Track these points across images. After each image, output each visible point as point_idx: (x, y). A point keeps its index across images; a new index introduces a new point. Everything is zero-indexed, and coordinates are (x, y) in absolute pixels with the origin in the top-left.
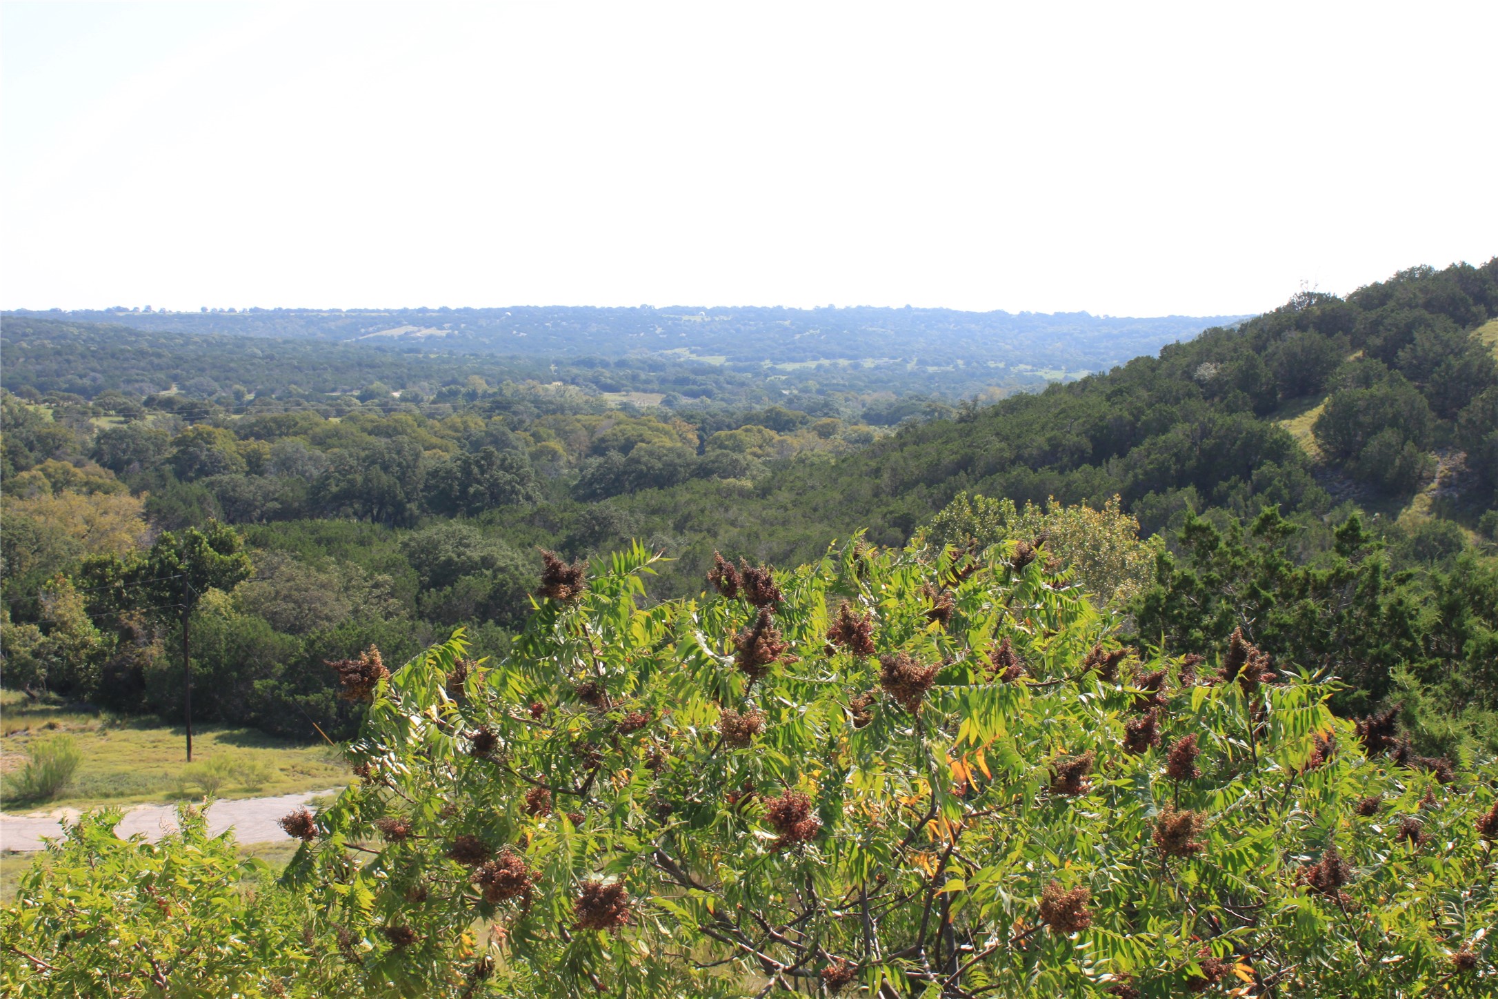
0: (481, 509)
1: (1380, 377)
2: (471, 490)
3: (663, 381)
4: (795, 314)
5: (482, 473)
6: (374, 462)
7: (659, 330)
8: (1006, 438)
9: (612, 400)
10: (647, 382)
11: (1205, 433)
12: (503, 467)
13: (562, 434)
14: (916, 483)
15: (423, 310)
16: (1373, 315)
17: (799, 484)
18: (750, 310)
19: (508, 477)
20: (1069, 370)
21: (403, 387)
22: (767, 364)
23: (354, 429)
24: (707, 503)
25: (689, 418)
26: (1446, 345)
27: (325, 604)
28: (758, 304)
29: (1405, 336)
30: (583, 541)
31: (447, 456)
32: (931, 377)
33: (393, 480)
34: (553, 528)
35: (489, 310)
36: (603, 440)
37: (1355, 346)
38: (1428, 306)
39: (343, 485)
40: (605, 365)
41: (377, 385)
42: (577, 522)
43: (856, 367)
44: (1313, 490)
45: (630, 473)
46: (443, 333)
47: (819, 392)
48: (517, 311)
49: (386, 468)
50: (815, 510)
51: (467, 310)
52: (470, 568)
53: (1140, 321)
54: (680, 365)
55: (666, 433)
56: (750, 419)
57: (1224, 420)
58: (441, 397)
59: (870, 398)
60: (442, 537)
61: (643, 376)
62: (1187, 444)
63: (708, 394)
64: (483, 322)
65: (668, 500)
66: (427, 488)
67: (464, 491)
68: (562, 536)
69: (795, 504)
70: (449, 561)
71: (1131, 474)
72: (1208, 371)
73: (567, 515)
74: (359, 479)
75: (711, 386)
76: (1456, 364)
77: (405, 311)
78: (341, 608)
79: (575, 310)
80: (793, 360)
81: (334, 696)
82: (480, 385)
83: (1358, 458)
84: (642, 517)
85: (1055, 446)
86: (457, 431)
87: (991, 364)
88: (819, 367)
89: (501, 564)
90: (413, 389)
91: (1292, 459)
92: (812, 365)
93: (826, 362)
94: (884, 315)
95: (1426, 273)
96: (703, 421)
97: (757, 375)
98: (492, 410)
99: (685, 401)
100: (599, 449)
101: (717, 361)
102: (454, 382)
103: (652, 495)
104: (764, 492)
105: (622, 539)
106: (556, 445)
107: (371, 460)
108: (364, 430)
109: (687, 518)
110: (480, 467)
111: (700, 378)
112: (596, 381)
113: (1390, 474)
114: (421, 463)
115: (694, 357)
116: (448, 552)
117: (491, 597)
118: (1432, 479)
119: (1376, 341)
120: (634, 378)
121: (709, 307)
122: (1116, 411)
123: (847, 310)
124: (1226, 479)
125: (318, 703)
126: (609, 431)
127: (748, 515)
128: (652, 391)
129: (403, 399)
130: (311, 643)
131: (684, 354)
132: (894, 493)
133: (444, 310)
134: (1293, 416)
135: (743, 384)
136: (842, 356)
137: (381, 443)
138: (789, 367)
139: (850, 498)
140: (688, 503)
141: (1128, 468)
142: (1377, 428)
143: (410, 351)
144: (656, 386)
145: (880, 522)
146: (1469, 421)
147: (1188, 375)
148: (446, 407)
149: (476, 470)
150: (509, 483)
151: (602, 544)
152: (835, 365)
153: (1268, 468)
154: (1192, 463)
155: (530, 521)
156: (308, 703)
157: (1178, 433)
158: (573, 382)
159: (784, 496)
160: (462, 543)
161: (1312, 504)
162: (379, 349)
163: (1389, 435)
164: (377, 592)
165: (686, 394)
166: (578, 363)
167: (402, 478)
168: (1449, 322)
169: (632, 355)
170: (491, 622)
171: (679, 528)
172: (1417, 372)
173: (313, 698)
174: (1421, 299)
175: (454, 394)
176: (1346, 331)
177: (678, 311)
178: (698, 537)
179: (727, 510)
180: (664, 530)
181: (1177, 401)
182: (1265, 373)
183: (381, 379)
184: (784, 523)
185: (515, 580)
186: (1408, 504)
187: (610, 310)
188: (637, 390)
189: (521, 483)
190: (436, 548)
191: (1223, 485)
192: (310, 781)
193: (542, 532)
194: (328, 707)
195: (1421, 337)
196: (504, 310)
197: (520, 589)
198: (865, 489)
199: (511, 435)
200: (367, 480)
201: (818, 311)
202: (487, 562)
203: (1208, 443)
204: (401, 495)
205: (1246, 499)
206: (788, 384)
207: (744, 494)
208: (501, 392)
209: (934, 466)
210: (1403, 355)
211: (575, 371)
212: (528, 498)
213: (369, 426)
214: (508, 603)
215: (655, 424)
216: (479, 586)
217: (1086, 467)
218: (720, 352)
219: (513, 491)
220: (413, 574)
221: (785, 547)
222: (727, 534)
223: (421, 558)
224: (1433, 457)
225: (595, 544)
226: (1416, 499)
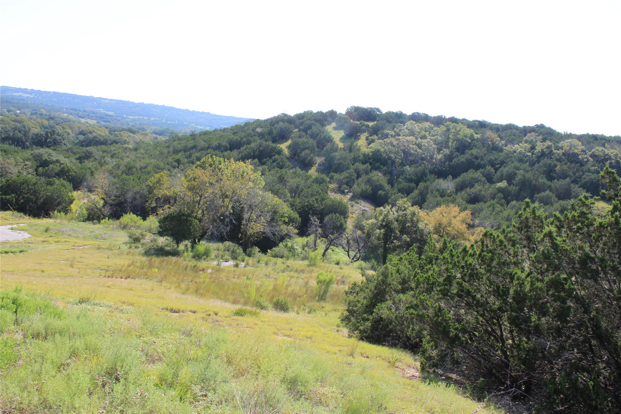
0: (51, 146)
1: (303, 136)
2: (48, 140)
3: (96, 117)
4: (133, 103)
5: (51, 136)
6: (16, 130)
7: (95, 103)
8: (205, 141)
9: (83, 120)
10: (92, 117)
11: (260, 146)
12: (58, 135)
13: (71, 128)
14: (180, 151)
15: (26, 89)
16: (301, 121)
17: (146, 148)
18: (121, 101)
19: (59, 138)
20: (205, 127)
21: (20, 110)
22: (125, 116)
23: (9, 120)
24: (120, 150)
25: (107, 128)
26: (320, 130)
27: (10, 169)
28: (123, 100)
29: (310, 127)
30: (84, 158)
31: (37, 130)
32: (169, 124)
33: (22, 135)
34: (75, 153)
35: (46, 92)
36: (83, 131)
37: (296, 128)
38: (314, 120)
39: (6, 135)
40: (80, 111)
41: (12, 108)
42: (82, 152)
43: (149, 119)
44: (288, 163)
45: (93, 140)
46: (32, 96)
47: (140, 125)
48: (54, 93)
49: (20, 132)
50: (151, 156)
51: (39, 91)
52: (53, 162)
53: (223, 116)
54: (101, 113)
55: (101, 131)
56: (123, 130)
57: (265, 143)
58: (32, 114)
59: (153, 128)
60: (44, 153)
61: (91, 115)
62: (256, 148)
63: (109, 122)
64: (44, 95)
65: (108, 149)
66: (32, 139)
67: (46, 140)
68: (77, 156)
69: (146, 153)
70: (46, 160)
71: (240, 155)
72: (259, 130)
73: (78, 150)
74: (11, 134)
75: (110, 120)
76: (323, 136)
77: (20, 88)
78: (15, 170)
79: (71, 95)
80: (132, 116)
81: (15, 197)
82: (44, 112)
83: (298, 156)
84: (101, 153)
85: (220, 145)
86: (39, 123)
87: (185, 123)
88: (139, 118)
89: (62, 162)
90: (23, 111)
91: (283, 155)
92: (137, 117)
93: (141, 117)
94: (157, 107)
95: (311, 113)
96: (110, 129)
97: (122, 118)
98: (49, 119)
99: (103, 123)
100: (82, 133)
101: (111, 113)
102: (36, 110)
103: (104, 147)
104: (136, 150)
105: (95, 159)
106: (70, 131)
107: (15, 129)
108: (11, 120)
109: (115, 154)
110: (51, 134)
111: (107, 117)
112: (78, 115)
113: (307, 162)
114: (31, 131)
115: (105, 112)
116: (45, 157)
117: (60, 171)
118: (316, 163)
119: (302, 128)
120: (88, 115)
121: (110, 99)
122: (236, 137)
123: (147, 104)
124: (266, 158)
125: (9, 199)
126: (85, 128)
127: (132, 155)
128: (93, 119)
129: (20, 113)
130: (8, 181)
131: (102, 110)
132: (174, 153)
133: (32, 90)
134: (281, 144)
135: (119, 120)
136: (145, 116)
137: (18, 125)
138: (131, 117)
139: (162, 153)
140: (115, 150)
141: (240, 153)
142: (304, 149)
143: (22, 100)
144: (95, 118)
145: (171, 160)
146: (327, 150)
147: (253, 130)
148: (34, 117)
149: (49, 135)
150: (60, 139)
151: (89, 159)
152: (143, 118)
153: (277, 156)
154: (257, 153)
155: (67, 151)
156: (6, 198)
157: (253, 145)
158: (71, 114)
159: (142, 151)
160: (50, 155)
161: (288, 167)
162: (12, 98)
163: (307, 151)
164: (25, 167)
165: (103, 121)
166: (72, 109)
167: (25, 135)
168: (320, 125)
169: (87, 109)
170: (62, 179)
171: (112, 157)
172: (313, 136)
173: (8, 197)
174: (313, 118)
175: (36, 113)
176: (294, 124)
177: (100, 99)
178: (118, 160)
179: (126, 153)
180: (108, 157)
181: (252, 137)
182: (275, 132)
183: (13, 107)
184: (143, 158)
185: (67, 167)
186: (310, 169)
187: (81, 96)
188: (89, 118)
189: (63, 140)
190: (41, 156)
191: (265, 160)
192: (8, 222)
193: (71, 154)
194: (12, 200)
195: (313, 127)
196: (50, 92)
197: (69, 170)
198: (166, 151)
199: (57, 126)
200: (14, 134)
201: (139, 103)
202: (58, 161)
203: (261, 148)
204: (24, 140)
205: (271, 164)
206: (131, 122)
207: (130, 149)
208: (50, 115)
209: (186, 147)
210: (309, 132)
211: (71, 111)
212: (65, 144)
213: (13, 119)
214: (65, 174)
215: (97, 128)
216: (57, 168)
217: (229, 151)
218: (112, 111)
219: (61, 142)
220: (35, 163)
221: (145, 165)
222: (126, 160)
223: (37, 158)
224: (317, 158)
225: (87, 159)
226: (312, 168)
